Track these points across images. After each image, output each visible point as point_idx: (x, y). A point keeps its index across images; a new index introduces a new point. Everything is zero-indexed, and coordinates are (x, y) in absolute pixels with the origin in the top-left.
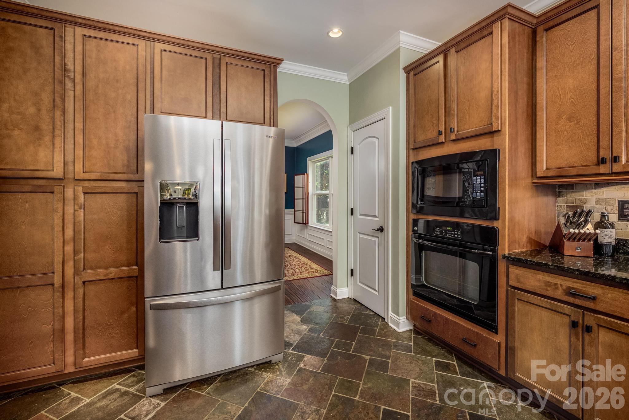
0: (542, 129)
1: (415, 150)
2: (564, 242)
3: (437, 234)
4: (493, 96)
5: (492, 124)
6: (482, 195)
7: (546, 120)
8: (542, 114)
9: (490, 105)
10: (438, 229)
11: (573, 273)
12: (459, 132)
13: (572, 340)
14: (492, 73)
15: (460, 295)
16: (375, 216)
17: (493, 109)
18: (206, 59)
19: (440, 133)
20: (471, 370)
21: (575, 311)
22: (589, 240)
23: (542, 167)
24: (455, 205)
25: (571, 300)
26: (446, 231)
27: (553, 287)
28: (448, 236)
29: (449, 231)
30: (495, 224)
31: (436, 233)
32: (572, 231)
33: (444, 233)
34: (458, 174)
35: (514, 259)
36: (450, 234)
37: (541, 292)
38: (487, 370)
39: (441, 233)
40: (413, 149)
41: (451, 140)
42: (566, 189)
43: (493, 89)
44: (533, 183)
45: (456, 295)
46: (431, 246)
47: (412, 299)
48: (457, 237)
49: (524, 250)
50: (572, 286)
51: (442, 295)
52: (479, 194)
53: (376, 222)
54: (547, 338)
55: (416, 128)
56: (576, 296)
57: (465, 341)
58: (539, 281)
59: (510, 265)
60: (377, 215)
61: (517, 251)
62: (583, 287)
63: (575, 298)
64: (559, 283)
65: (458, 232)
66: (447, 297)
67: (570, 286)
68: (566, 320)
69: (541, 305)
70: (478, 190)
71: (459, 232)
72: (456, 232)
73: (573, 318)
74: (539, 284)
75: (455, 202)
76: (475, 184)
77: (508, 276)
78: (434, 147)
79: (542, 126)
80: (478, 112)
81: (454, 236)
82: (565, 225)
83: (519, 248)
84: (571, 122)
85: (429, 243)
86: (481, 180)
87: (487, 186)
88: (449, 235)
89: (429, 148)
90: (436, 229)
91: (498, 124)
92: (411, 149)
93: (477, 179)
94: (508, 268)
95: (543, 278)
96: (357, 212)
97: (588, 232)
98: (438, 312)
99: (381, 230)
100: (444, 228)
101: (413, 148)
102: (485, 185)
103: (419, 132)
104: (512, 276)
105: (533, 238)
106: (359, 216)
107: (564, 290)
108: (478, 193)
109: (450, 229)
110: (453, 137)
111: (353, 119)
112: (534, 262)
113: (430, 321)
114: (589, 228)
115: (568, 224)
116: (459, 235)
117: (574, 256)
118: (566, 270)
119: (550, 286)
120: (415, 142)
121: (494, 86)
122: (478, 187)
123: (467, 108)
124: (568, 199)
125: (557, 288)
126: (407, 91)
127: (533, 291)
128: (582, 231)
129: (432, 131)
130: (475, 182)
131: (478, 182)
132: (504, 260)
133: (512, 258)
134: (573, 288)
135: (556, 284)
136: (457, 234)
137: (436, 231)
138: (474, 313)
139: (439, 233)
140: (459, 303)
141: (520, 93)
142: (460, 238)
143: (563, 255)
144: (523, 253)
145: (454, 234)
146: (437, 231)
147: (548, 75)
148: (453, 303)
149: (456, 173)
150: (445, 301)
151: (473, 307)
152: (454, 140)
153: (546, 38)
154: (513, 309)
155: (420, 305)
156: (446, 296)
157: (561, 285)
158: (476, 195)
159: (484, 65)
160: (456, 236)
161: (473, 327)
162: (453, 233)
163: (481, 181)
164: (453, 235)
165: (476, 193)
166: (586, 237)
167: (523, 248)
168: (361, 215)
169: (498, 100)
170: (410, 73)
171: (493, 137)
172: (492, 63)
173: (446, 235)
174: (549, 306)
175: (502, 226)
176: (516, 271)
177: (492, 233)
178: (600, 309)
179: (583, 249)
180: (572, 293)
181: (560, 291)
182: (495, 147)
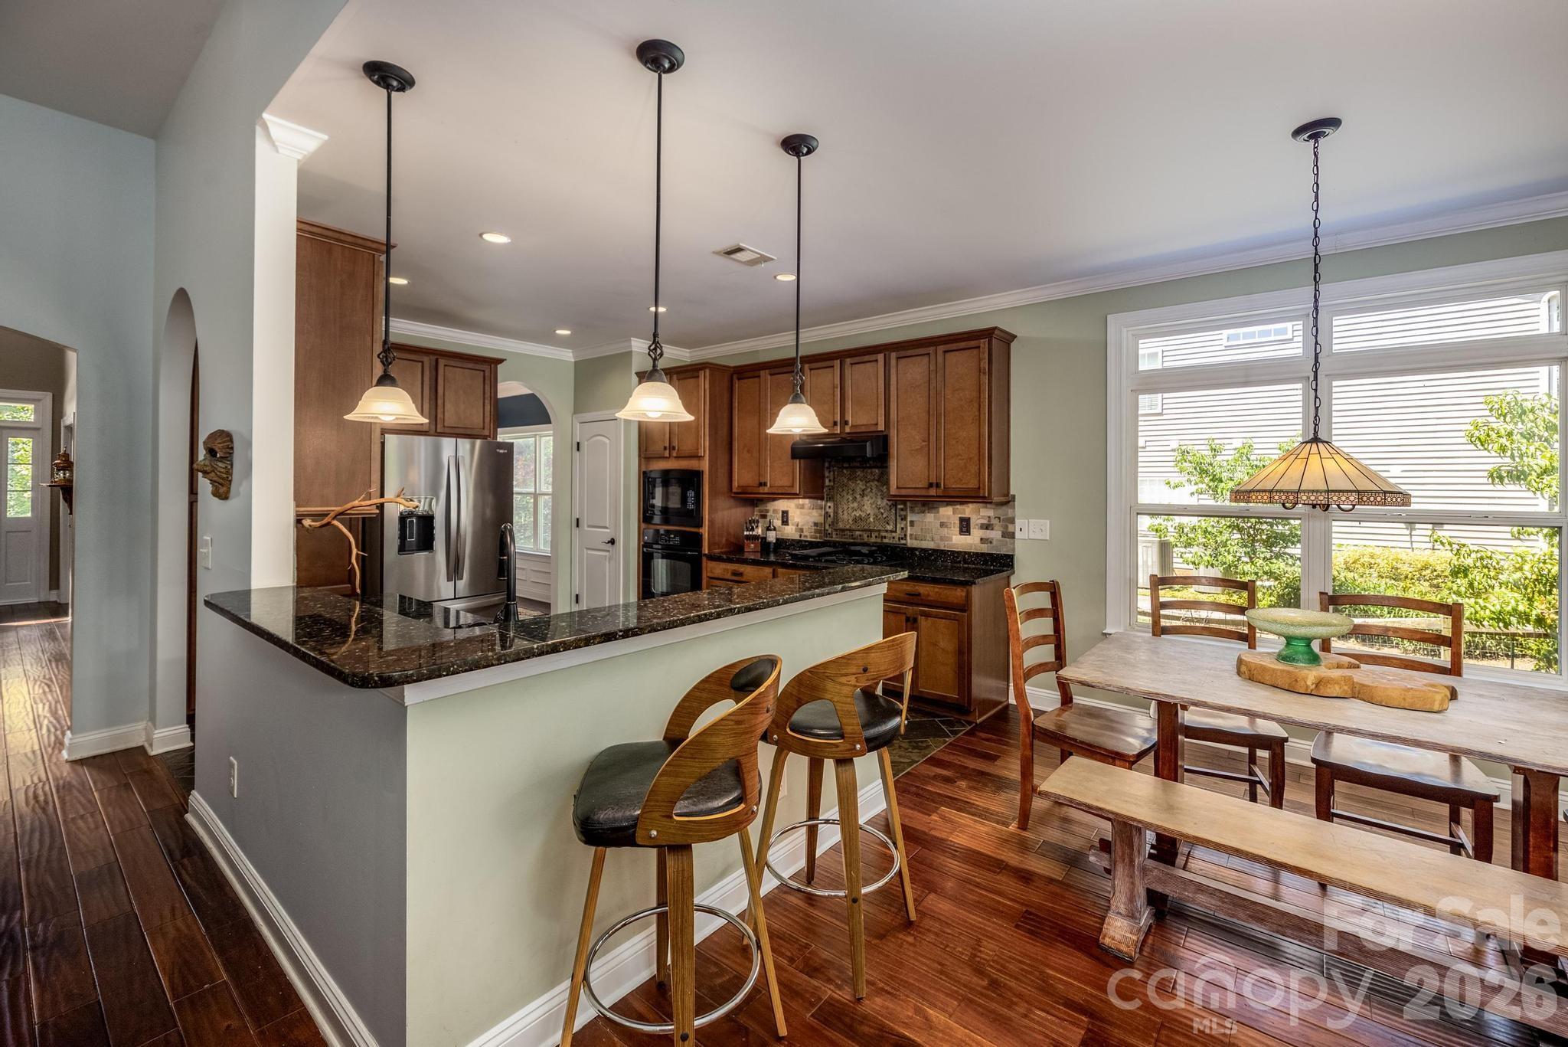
1: (647, 460)
2: (745, 542)
4: (699, 428)
5: (698, 450)
6: (693, 506)
7: (738, 448)
12: (679, 450)
16: (606, 528)
17: (699, 438)
18: (422, 362)
19: (665, 448)
22: (761, 540)
23: (735, 484)
25: (733, 578)
30: (700, 531)
32: (748, 533)
37: (722, 576)
40: (645, 458)
43: (699, 422)
44: (732, 496)
49: (719, 550)
52: (691, 506)
53: (607, 534)
58: (721, 569)
59: (711, 562)
60: (608, 525)
61: (715, 550)
62: (742, 569)
63: (736, 576)
64: (733, 569)
67: (737, 569)
70: (691, 503)
74: (721, 572)
78: (662, 460)
79: (736, 453)
83: (717, 549)
84: (749, 454)
87: (696, 500)
89: (657, 461)
91: (702, 451)
93: (690, 494)
95: (723, 567)
96: (584, 523)
97: (762, 534)
99: (612, 542)
101: (644, 456)
102: (694, 499)
105: (724, 540)
106: (586, 528)
110: (675, 454)
111: (578, 409)
112: (729, 558)
114: (759, 531)
115: (745, 528)
117: (750, 551)
121: (700, 420)
122: (691, 500)
124: (760, 509)
125: (728, 572)
128: (753, 533)
129: (660, 445)
130: (688, 496)
131: (690, 496)
132: (707, 558)
134: (738, 571)
135: (730, 570)
141: (720, 426)
143: (743, 551)
144: (718, 552)
149: (673, 486)
152: (675, 457)
153: (739, 385)
166: (756, 537)
167: (722, 549)
168: (589, 526)
169: (702, 432)
171: (700, 460)
172: (699, 401)
175: (705, 531)
176: (712, 564)
177: (698, 538)
178: (744, 580)
179: (755, 547)
180: (735, 573)
181: (729, 574)
182: (701, 469)
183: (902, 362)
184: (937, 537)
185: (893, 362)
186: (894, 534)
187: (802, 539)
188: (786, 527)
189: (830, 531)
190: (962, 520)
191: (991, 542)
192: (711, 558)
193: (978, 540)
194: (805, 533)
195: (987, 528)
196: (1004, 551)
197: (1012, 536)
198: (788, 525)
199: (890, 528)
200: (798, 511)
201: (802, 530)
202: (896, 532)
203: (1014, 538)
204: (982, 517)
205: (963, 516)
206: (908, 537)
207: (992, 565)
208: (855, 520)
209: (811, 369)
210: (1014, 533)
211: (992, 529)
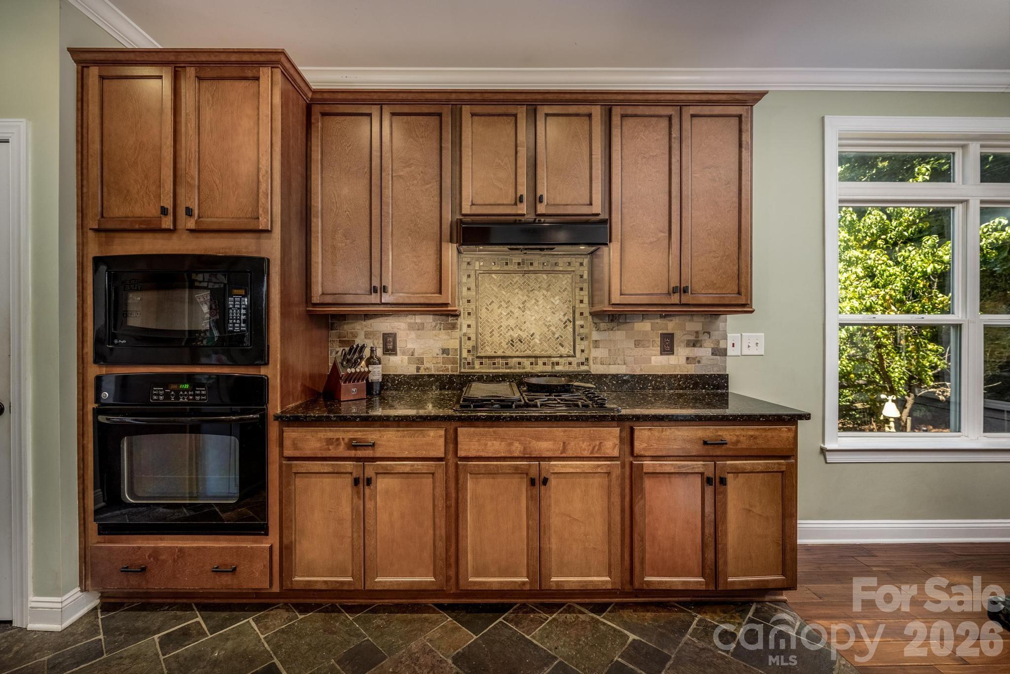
0: (318, 241)
1: (103, 234)
2: (340, 385)
3: (158, 400)
4: (261, 177)
5: (258, 218)
6: (243, 327)
7: (322, 230)
8: (318, 221)
9: (256, 189)
10: (161, 390)
11: (355, 420)
12: (202, 217)
13: (355, 501)
14: (258, 140)
15: (191, 498)
17: (260, 196)
19: (164, 211)
20: (228, 613)
21: (356, 465)
22: (363, 380)
23: (318, 291)
24: (183, 344)
25: (352, 453)
26: (177, 392)
27: (335, 444)
28: (181, 400)
29: (184, 390)
30: (263, 371)
31: (155, 398)
32: (349, 370)
33: (173, 395)
34: (187, 289)
35: (290, 419)
36: (186, 395)
37: (321, 454)
38: (252, 598)
39: (167, 396)
40: (97, 231)
41: (187, 230)
42: (339, 320)
43: (260, 166)
44: (308, 311)
45: (185, 500)
46: (138, 424)
47: (98, 543)
48: (200, 400)
49: (298, 403)
50: (353, 437)
51: (158, 510)
52: (238, 325)
54: (330, 511)
55: (105, 189)
56: (358, 448)
57: (217, 571)
58: (320, 440)
59: (284, 428)
61: (291, 405)
62: (363, 435)
63: (356, 450)
64: (341, 437)
65: (200, 391)
66: (168, 511)
67: (351, 437)
68: (349, 480)
69: (322, 471)
70: (236, 320)
71: (203, 390)
72: (198, 390)
73: (354, 475)
74: (320, 445)
75: (183, 339)
76: (231, 308)
77: (283, 444)
78: (150, 235)
79: (318, 237)
80: (236, 193)
81: (194, 399)
82: (342, 364)
83: (294, 401)
84: (347, 239)
85: (132, 420)
86: (240, 303)
87: (251, 314)
88: (184, 399)
89: (138, 235)
90: (155, 390)
91: (268, 220)
92: (90, 229)
93: (234, 301)
94: (281, 433)
95: (324, 435)
97: (362, 370)
98: (163, 545)
100: (174, 387)
101: (96, 227)
102: (247, 311)
103: (114, 198)
104: (287, 443)
105: (307, 385)
107: (345, 444)
108: (236, 323)
109: (187, 386)
110: (191, 224)
112: (314, 417)
113: (144, 570)
115: (345, 363)
116: (203, 395)
117: (350, 401)
118: (349, 418)
119: (332, 444)
120: (102, 216)
121: (261, 161)
122: (237, 313)
123: (218, 182)
124: (340, 333)
125: (339, 444)
126: (80, 103)
127: (313, 456)
128: (358, 370)
129: (146, 204)
130: (231, 306)
131: (236, 306)
132: (277, 423)
133: (287, 417)
134: (354, 439)
135: (338, 439)
136: (200, 395)
137: (155, 395)
138: (221, 519)
139: (161, 397)
140: (192, 513)
141: (294, 184)
142: (206, 400)
143: (340, 401)
144: (297, 407)
145: (194, 395)
146: (158, 395)
147: (324, 172)
148: (182, 516)
149: (184, 288)
150: (165, 519)
151: (218, 510)
152: (192, 231)
153: (322, 124)
154: (289, 489)
155: (119, 547)
156: (165, 510)
157: (343, 439)
158: (234, 327)
159: (247, 123)
160: (198, 398)
161: (230, 541)
162: (192, 393)
163: (240, 305)
164: (191, 397)
165: (234, 323)
166: (359, 377)
167: (297, 401)
169: (267, 185)
170: (88, 67)
171: (259, 238)
172: (258, 124)
173: (177, 398)
174: (331, 470)
175: (272, 372)
176: (292, 434)
177: (260, 386)
178: (378, 455)
179: (358, 391)
180: (353, 445)
181: (342, 446)
182: (263, 255)
183: (629, 122)
184: (629, 359)
185: (616, 120)
186: (570, 359)
187: (422, 372)
188: (393, 358)
189: (470, 359)
190: (664, 336)
191: (699, 362)
192: (289, 420)
193: (683, 361)
194: (426, 365)
195: (694, 346)
196: (714, 371)
197: (723, 353)
198: (396, 354)
199: (564, 351)
200: (413, 335)
201: (421, 361)
202: (574, 356)
203: (726, 355)
204: (689, 333)
205: (665, 332)
206: (591, 362)
207: (705, 388)
208: (512, 343)
209: (473, 115)
210: (726, 350)
211: (701, 346)
